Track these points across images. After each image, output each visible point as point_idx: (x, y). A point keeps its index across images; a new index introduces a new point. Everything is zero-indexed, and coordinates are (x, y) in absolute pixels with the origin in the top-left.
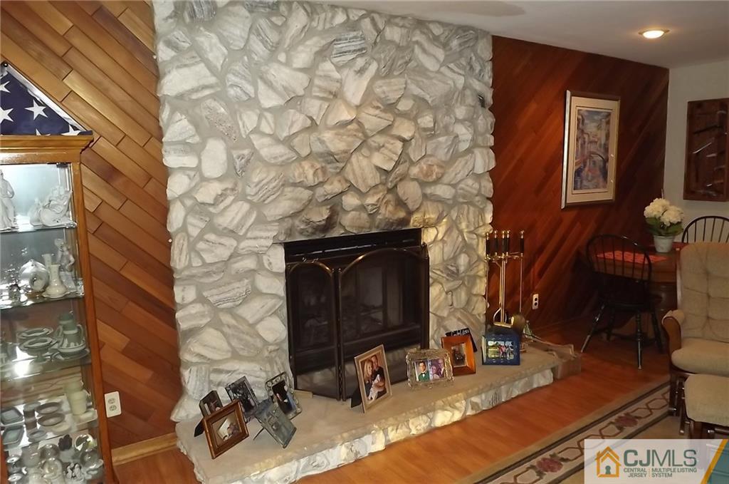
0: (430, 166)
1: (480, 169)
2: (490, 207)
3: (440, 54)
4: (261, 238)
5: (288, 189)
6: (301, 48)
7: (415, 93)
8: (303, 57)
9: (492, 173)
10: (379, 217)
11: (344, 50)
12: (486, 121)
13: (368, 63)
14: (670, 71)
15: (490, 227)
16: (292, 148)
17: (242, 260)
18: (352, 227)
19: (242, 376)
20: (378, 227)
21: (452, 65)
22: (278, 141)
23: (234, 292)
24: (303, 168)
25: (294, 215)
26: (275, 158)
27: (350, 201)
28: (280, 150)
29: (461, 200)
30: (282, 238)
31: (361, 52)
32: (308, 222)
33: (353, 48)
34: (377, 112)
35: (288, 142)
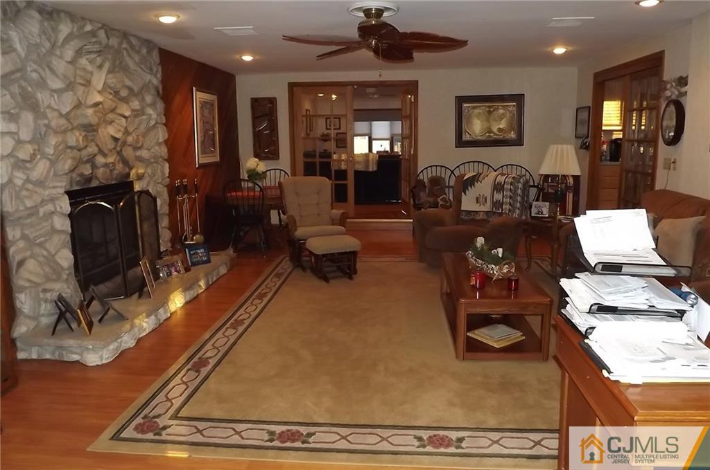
0: (138, 136)
1: (161, 140)
2: (167, 165)
3: (137, 58)
4: (57, 187)
5: (69, 151)
6: (67, 46)
7: (127, 84)
8: (69, 53)
9: (166, 142)
10: (116, 172)
11: (90, 50)
12: (160, 105)
13: (104, 61)
14: (237, 77)
15: (168, 179)
16: (68, 120)
17: (46, 204)
18: (103, 179)
19: (58, 293)
20: (115, 179)
21: (142, 66)
22: (61, 115)
23: (44, 230)
24: (75, 135)
25: (72, 171)
26: (60, 127)
27: (100, 160)
28: (63, 121)
29: (153, 160)
30: (68, 188)
31: (99, 52)
32: (82, 175)
33: (95, 50)
34: (111, 97)
35: (66, 116)
